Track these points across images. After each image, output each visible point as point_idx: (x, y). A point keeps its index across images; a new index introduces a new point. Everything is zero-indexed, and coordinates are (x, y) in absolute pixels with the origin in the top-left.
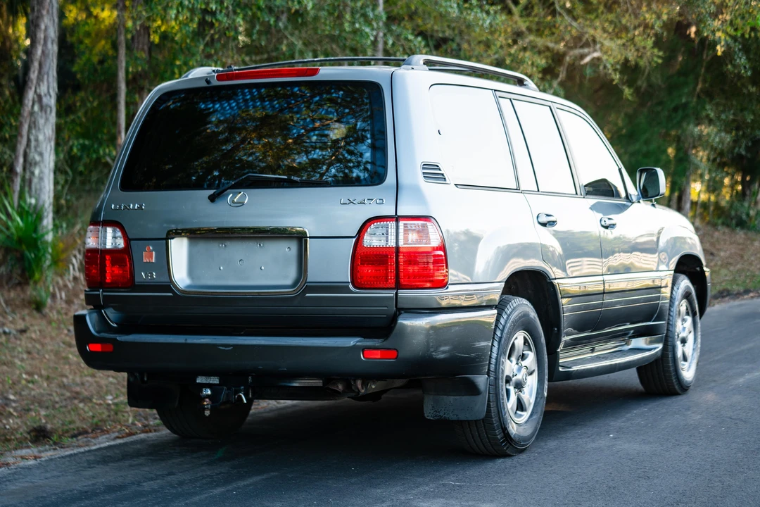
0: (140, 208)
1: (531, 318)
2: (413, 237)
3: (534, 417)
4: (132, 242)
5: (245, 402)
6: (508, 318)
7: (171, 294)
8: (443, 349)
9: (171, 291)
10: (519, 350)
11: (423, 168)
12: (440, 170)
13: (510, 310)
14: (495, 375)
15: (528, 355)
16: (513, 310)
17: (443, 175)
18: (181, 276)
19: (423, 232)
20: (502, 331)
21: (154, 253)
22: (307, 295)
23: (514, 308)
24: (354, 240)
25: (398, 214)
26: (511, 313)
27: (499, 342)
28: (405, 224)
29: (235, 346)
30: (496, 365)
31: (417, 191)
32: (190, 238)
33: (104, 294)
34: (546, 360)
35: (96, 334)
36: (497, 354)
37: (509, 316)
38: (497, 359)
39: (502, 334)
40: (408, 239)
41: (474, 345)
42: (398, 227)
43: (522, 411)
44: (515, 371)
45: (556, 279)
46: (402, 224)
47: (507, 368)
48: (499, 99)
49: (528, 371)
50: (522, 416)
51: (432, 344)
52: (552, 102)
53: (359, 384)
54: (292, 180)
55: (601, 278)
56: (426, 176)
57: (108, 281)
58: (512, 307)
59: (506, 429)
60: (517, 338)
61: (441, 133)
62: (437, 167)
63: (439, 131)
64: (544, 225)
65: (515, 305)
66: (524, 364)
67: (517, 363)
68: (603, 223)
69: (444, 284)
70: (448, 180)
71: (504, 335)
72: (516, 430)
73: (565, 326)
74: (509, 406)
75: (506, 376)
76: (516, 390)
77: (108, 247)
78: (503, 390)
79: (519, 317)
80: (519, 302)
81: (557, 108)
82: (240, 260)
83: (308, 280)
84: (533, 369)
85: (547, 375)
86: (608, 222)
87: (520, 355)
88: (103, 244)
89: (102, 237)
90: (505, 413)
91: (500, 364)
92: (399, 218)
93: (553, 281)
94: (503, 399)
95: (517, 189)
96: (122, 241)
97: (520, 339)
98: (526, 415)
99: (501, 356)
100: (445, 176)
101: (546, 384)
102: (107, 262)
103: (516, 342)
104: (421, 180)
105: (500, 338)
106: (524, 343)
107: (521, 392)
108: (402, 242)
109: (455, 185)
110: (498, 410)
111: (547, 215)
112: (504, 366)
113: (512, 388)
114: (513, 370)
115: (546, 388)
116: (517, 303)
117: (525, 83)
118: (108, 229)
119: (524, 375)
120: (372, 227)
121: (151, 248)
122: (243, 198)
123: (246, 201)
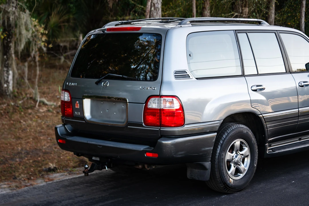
0: (75, 85)
1: (245, 133)
2: (168, 105)
3: (247, 176)
4: (73, 99)
5: (107, 169)
6: (227, 135)
7: (84, 122)
8: (180, 153)
9: (84, 120)
10: (236, 147)
11: (175, 74)
12: (186, 73)
13: (230, 131)
14: (218, 160)
15: (245, 148)
16: (231, 131)
17: (188, 75)
18: (87, 114)
19: (172, 102)
20: (223, 141)
21: (79, 104)
22: (128, 127)
23: (233, 130)
24: (144, 104)
25: (161, 94)
26: (230, 132)
27: (221, 147)
28: (164, 99)
29: (103, 146)
30: (219, 156)
31: (170, 83)
32: (91, 100)
33: (65, 119)
34: (257, 150)
35: (61, 136)
36: (220, 151)
37: (228, 134)
38: (219, 153)
39: (223, 142)
40: (166, 105)
41: (201, 150)
42: (160, 100)
43: (240, 173)
44: (234, 157)
45: (261, 114)
46: (162, 99)
47: (229, 156)
48: (238, 34)
49: (243, 156)
50: (240, 175)
51: (173, 152)
52: (276, 30)
53: (146, 166)
54: (124, 77)
55: (297, 110)
56: (176, 77)
57: (66, 114)
58: (231, 129)
59: (226, 183)
60: (235, 142)
61: (191, 55)
62: (185, 72)
63: (190, 55)
64: (255, 91)
65: (234, 128)
66: (241, 153)
67: (236, 153)
68: (300, 84)
69: (182, 125)
70: (191, 77)
71: (224, 143)
72: (233, 183)
73: (269, 134)
74: (229, 172)
75: (227, 160)
76: (235, 165)
77: (66, 100)
78: (223, 167)
79: (235, 134)
80: (237, 127)
81: (280, 33)
82: (108, 110)
83: (128, 121)
84: (247, 154)
85: (256, 157)
86: (303, 84)
87: (238, 150)
88: (64, 99)
89: (64, 96)
90: (225, 177)
91: (221, 156)
92: (161, 96)
93: (259, 116)
94: (223, 171)
95: (242, 75)
96: (70, 98)
97: (237, 143)
98: (242, 175)
99: (221, 152)
100: (190, 75)
101: (256, 161)
102: (66, 107)
103: (235, 144)
104: (172, 78)
105: (222, 144)
106: (240, 144)
107: (239, 165)
108: (162, 107)
109: (196, 78)
110: (220, 175)
111: (257, 86)
112: (224, 156)
113: (232, 165)
114: (233, 156)
115: (255, 162)
116: (235, 127)
117: (261, 23)
118: (66, 93)
119: (239, 158)
120: (151, 99)
121: (78, 102)
122: (107, 84)
123: (108, 85)
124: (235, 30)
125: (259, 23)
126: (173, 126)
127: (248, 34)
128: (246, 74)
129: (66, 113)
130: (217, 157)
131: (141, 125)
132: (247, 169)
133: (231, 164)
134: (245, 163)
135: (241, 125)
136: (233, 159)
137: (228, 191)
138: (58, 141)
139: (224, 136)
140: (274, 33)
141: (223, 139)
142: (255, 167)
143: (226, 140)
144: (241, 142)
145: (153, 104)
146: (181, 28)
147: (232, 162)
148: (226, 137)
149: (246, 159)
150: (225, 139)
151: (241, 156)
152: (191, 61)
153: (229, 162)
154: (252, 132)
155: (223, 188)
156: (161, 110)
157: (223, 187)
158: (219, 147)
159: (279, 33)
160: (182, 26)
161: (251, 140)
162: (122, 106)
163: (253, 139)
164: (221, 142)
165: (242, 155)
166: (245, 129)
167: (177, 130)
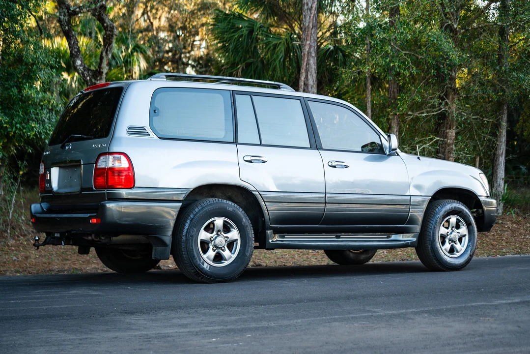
0: (49, 153)
1: (230, 211)
2: (116, 162)
3: (234, 264)
5: (64, 245)
6: (201, 209)
7: (52, 194)
8: (125, 219)
9: (52, 192)
10: (218, 226)
11: (128, 129)
12: (145, 130)
13: (206, 204)
14: (186, 237)
16: (208, 205)
17: (148, 132)
18: (55, 185)
19: (119, 159)
20: (195, 215)
21: (48, 174)
22: (82, 193)
23: (211, 204)
25: (109, 151)
26: (206, 206)
27: (191, 221)
28: (112, 156)
29: (60, 218)
30: (187, 233)
31: (121, 139)
32: (60, 167)
33: (41, 195)
34: (252, 235)
35: (34, 215)
37: (203, 207)
38: (187, 229)
40: (113, 164)
41: (157, 219)
42: (109, 158)
43: (224, 260)
44: (214, 238)
45: (257, 191)
47: (203, 235)
48: (236, 95)
49: (229, 240)
50: (224, 263)
51: (116, 216)
52: (304, 97)
53: (94, 236)
54: (82, 137)
55: (323, 195)
56: (129, 133)
58: (209, 203)
59: (197, 267)
60: (215, 220)
62: (143, 128)
63: (155, 111)
64: (250, 161)
65: (213, 202)
66: (226, 235)
67: (217, 234)
68: (330, 164)
69: (132, 187)
70: (151, 134)
71: (196, 217)
72: (210, 269)
73: (271, 217)
74: (205, 255)
75: (201, 240)
76: (214, 248)
77: (42, 173)
78: (192, 246)
79: (213, 209)
80: (218, 201)
81: (308, 101)
82: (71, 177)
83: (82, 185)
84: (236, 238)
86: (334, 164)
87: (220, 230)
88: (41, 171)
89: (41, 169)
90: (195, 258)
91: (190, 232)
92: (109, 153)
93: (253, 192)
94: (193, 251)
95: (233, 142)
96: (44, 170)
97: (219, 222)
98: (226, 263)
99: (191, 227)
101: (248, 248)
103: (215, 222)
104: (125, 134)
106: (224, 225)
107: (222, 250)
108: (110, 165)
109: (159, 138)
110: (189, 256)
111: (253, 156)
113: (211, 247)
114: (212, 237)
116: (215, 201)
117: (280, 87)
118: (43, 164)
119: (220, 240)
120: (101, 158)
121: (48, 172)
122: (70, 146)
123: (70, 148)
124: (232, 91)
125: (278, 87)
126: (120, 187)
127: (253, 97)
128: (240, 141)
130: (184, 233)
131: (91, 189)
132: (234, 256)
133: (209, 246)
135: (225, 201)
136: (211, 240)
137: (202, 278)
138: (32, 220)
139: (197, 210)
140: (299, 100)
141: (195, 213)
142: (247, 256)
143: (198, 215)
144: (225, 221)
145: (102, 164)
146: (151, 82)
147: (210, 244)
148: (199, 211)
149: (235, 244)
150: (197, 213)
152: (155, 118)
153: (204, 242)
154: (243, 212)
155: (193, 273)
156: (112, 169)
157: (195, 272)
158: (188, 221)
159: (306, 101)
160: (152, 79)
161: (241, 221)
162: (78, 170)
163: (244, 220)
164: (192, 216)
165: (227, 237)
166: (231, 206)
167: (124, 193)
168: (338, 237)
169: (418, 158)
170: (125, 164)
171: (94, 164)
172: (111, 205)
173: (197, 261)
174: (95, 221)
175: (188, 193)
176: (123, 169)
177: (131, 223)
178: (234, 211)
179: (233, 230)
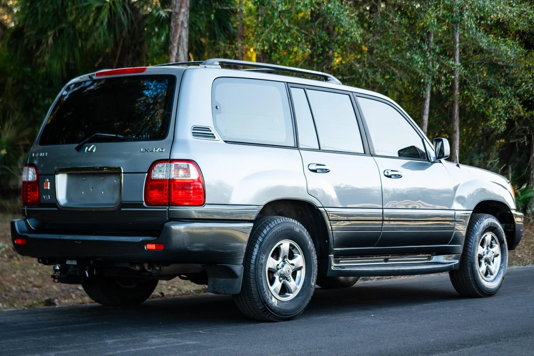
0: (45, 155)
1: (297, 232)
2: (181, 173)
3: (300, 298)
4: (40, 176)
5: (88, 276)
6: (270, 230)
7: (56, 209)
8: (196, 245)
9: (57, 207)
10: (284, 252)
11: (193, 130)
12: (210, 131)
13: (274, 225)
14: (255, 266)
15: (297, 256)
16: (276, 225)
17: (213, 134)
18: (61, 196)
19: (187, 170)
20: (264, 238)
21: (49, 183)
22: (122, 209)
23: (278, 224)
24: (147, 174)
25: (172, 158)
26: (274, 227)
27: (260, 246)
28: (175, 165)
29: (82, 241)
30: (256, 260)
31: (185, 143)
32: (68, 174)
33: (28, 209)
34: (316, 262)
35: (19, 233)
36: (258, 253)
37: (272, 228)
38: (257, 256)
39: (263, 240)
40: (178, 174)
41: (229, 244)
42: (170, 166)
43: (289, 293)
44: (280, 266)
45: (323, 207)
46: (173, 165)
47: (271, 263)
48: (291, 88)
49: (294, 267)
50: (288, 296)
51: (186, 241)
52: (352, 92)
53: (146, 266)
54: (118, 137)
55: (381, 211)
56: (195, 135)
57: (29, 201)
58: (276, 223)
59: (266, 303)
60: (281, 244)
61: (218, 108)
62: (208, 129)
63: (216, 107)
64: (315, 171)
65: (280, 222)
66: (291, 262)
67: (283, 261)
68: (386, 174)
69: (202, 204)
70: (217, 138)
71: (265, 241)
72: (277, 305)
73: (334, 239)
74: (272, 288)
75: (269, 268)
76: (281, 279)
77: (29, 180)
78: (261, 277)
79: (282, 230)
80: (284, 220)
81: (357, 96)
82: (92, 188)
83: (123, 200)
84: (300, 266)
85: (314, 271)
86: (390, 173)
87: (286, 256)
88: (28, 177)
89: (28, 174)
90: (265, 292)
91: (259, 260)
92: (171, 161)
93: (319, 209)
94: (262, 283)
95: (295, 147)
96: (36, 176)
97: (285, 245)
98: (291, 296)
99: (260, 253)
100: (215, 135)
101: (313, 277)
102: (29, 189)
103: (281, 246)
104: (190, 137)
105: (261, 243)
106: (290, 249)
107: (288, 281)
108: (173, 176)
109: (224, 141)
110: (257, 290)
111: (317, 165)
112: (263, 260)
113: (277, 277)
114: (278, 265)
115: (313, 280)
116: (282, 221)
117: (328, 79)
118: (30, 169)
119: (287, 269)
120: (157, 166)
121: (48, 180)
122: (93, 148)
123: (94, 151)
124: (287, 83)
125: (326, 79)
126: (187, 203)
127: (307, 91)
128: (301, 146)
129: (30, 199)
130: (253, 261)
131: (141, 206)
132: (299, 287)
133: (275, 276)
134: (297, 279)
135: (291, 219)
136: (278, 269)
137: (269, 316)
138: (15, 242)
139: (265, 232)
140: (348, 96)
141: (263, 235)
142: (312, 287)
143: (267, 238)
144: (291, 245)
145: (159, 174)
146: (205, 69)
147: (277, 273)
148: (268, 233)
149: (298, 273)
150: (266, 235)
151: (292, 266)
152: (217, 116)
153: (271, 272)
154: (308, 233)
155: (261, 310)
156: (171, 181)
157: (263, 309)
158: (257, 246)
159: (355, 97)
160: (207, 66)
161: (307, 244)
162: (114, 180)
163: (310, 243)
164: (260, 239)
165: (292, 264)
166: (297, 226)
167: (194, 211)
168: (386, 260)
169: (458, 165)
170: (194, 175)
171: (145, 173)
172: (179, 228)
173: (266, 295)
174: (152, 247)
175: (259, 210)
176: (192, 181)
177: (201, 249)
178: (301, 232)
179: (298, 255)
